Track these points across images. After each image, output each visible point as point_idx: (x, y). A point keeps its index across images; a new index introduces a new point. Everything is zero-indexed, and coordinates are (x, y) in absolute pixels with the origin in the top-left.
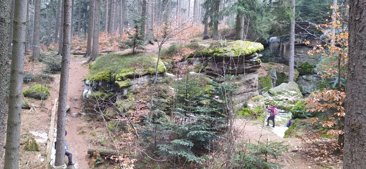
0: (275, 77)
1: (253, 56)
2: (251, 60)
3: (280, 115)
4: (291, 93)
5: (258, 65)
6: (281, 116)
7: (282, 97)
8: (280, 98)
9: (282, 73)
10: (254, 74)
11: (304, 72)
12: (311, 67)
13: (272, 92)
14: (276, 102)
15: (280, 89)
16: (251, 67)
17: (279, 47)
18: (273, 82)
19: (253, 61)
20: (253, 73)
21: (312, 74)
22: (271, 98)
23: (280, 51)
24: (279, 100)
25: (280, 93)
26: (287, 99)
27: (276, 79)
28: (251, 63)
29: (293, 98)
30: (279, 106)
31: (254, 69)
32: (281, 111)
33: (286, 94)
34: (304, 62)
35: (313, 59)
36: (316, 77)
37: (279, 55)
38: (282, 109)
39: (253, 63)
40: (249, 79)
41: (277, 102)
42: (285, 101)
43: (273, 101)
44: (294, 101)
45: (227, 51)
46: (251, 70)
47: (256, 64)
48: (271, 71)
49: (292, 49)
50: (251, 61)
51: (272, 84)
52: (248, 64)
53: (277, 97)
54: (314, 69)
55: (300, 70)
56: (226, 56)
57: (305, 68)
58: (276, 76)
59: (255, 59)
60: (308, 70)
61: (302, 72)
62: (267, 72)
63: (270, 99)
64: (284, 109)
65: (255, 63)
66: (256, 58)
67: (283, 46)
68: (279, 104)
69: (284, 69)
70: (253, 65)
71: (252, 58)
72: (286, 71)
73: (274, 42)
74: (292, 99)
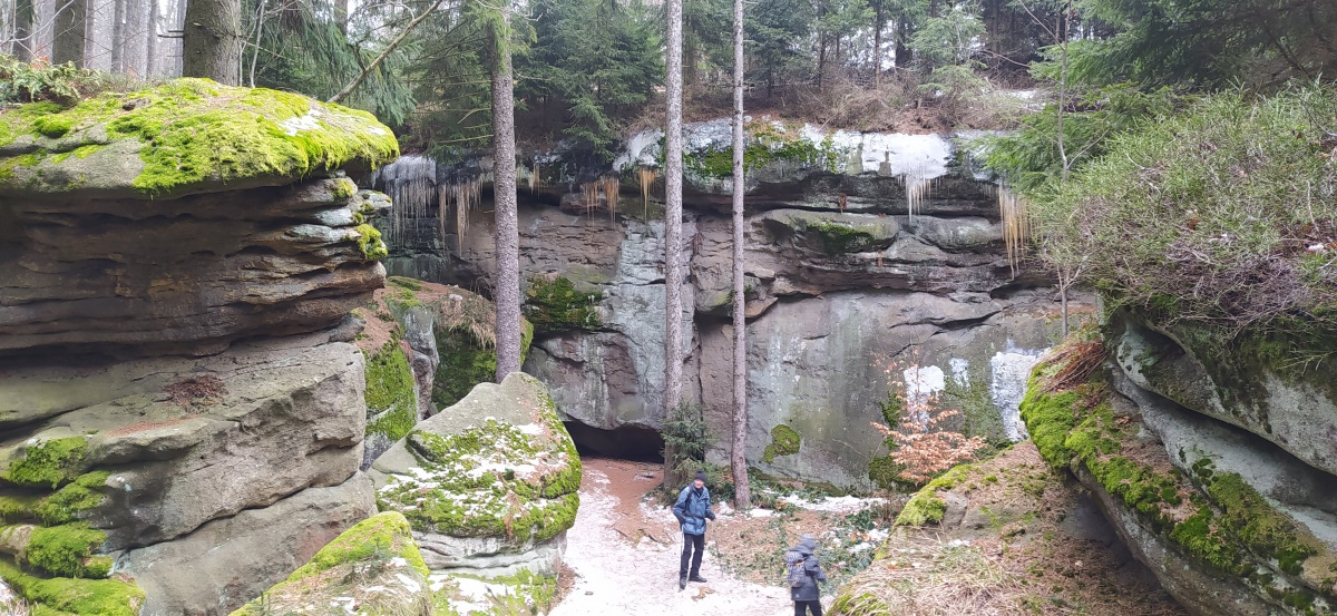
0: (428, 351)
1: (320, 194)
2: (309, 230)
3: (479, 574)
4: (524, 436)
5: (360, 276)
6: (483, 579)
7: (483, 466)
8: (476, 474)
9: (458, 330)
10: (331, 340)
11: (552, 325)
12: (583, 301)
13: (427, 444)
14: (453, 496)
15: (467, 422)
16: (310, 285)
17: (435, 204)
18: (420, 377)
19: (319, 241)
20: (325, 336)
21: (588, 332)
22: (423, 477)
23: (439, 227)
24: (472, 486)
25: (470, 443)
26: (510, 476)
27: (436, 359)
28: (307, 252)
29: (536, 462)
30: (471, 521)
31: (334, 306)
32: (482, 550)
33: (501, 443)
34: (552, 277)
35: (587, 266)
36: (606, 344)
37: (436, 242)
38: (487, 537)
39: (326, 253)
40: (297, 385)
41: (458, 499)
42: (499, 484)
43: (435, 495)
44: (542, 479)
45: (68, 139)
46: (306, 308)
47: (348, 267)
48: (408, 320)
49: (505, 212)
50: (308, 241)
51: (417, 388)
52: (277, 261)
53: (458, 467)
54: (596, 308)
55: (535, 313)
56: (61, 178)
57: (557, 307)
58: (432, 344)
59: (335, 226)
60: (572, 312)
61: (544, 322)
62: (389, 326)
63: (422, 485)
64: (501, 533)
65: (339, 260)
66: (344, 215)
67: (453, 202)
68: (473, 511)
69: (467, 310)
70: (325, 271)
71: (310, 214)
72: (478, 321)
73: (407, 182)
74: (532, 469)
